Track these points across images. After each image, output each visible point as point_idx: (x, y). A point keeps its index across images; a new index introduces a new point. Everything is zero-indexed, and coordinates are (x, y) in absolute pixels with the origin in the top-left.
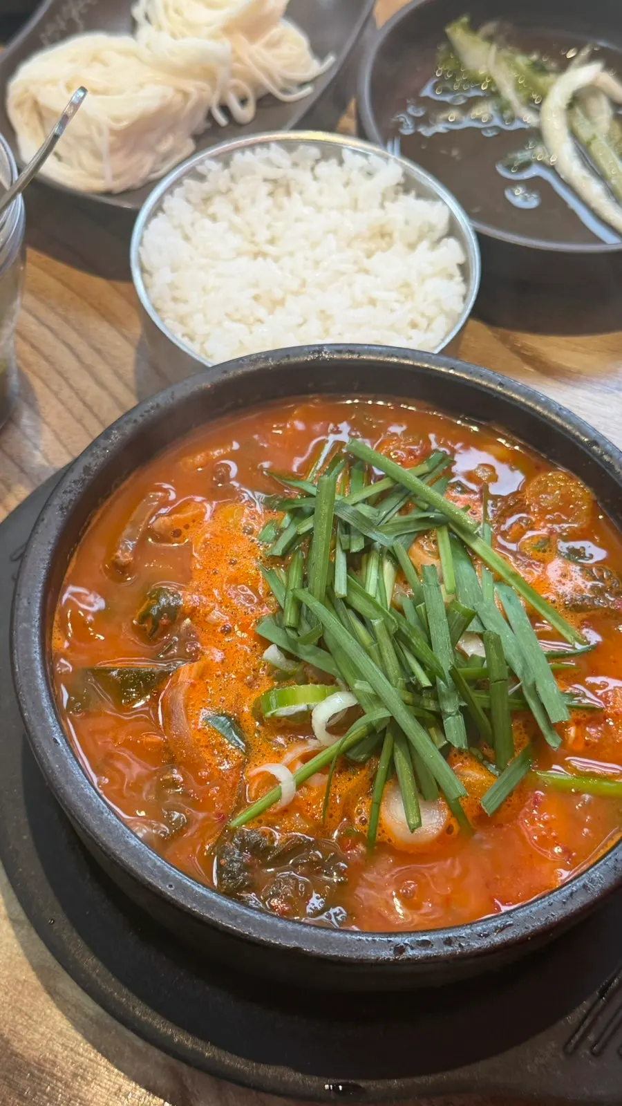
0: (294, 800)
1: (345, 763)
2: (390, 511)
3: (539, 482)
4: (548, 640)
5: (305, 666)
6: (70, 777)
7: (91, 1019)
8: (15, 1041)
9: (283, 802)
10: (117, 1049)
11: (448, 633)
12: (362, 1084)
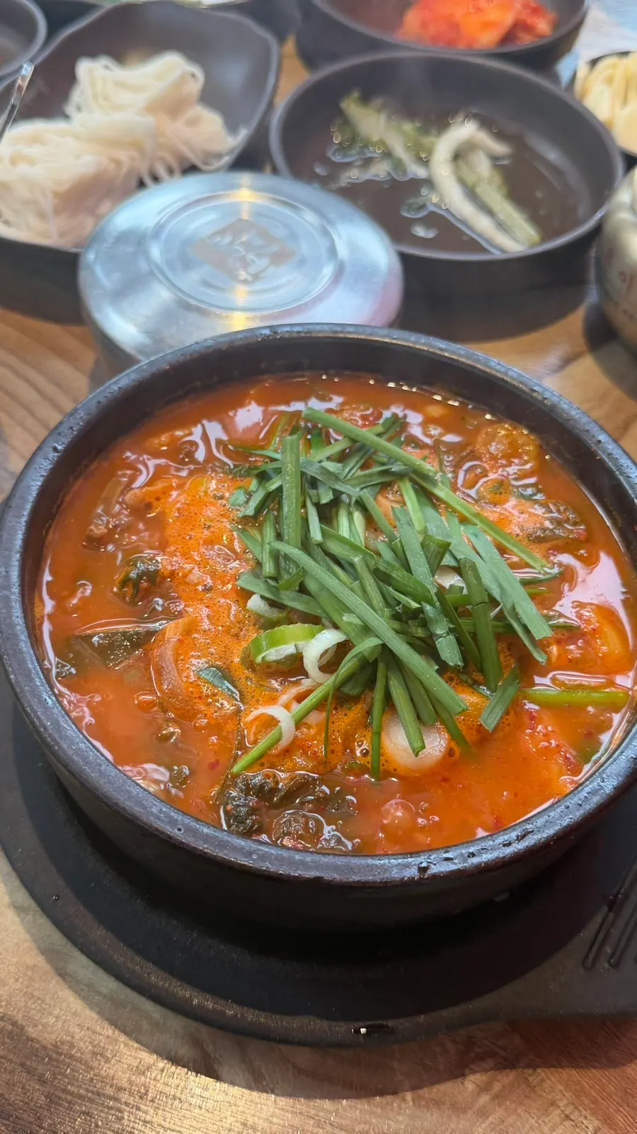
0: (294, 740)
1: (339, 699)
2: (352, 468)
3: (487, 433)
4: (517, 569)
5: (289, 612)
6: (63, 733)
7: (105, 997)
8: (29, 1026)
9: (284, 743)
10: (134, 1023)
11: (426, 563)
12: (390, 1023)
